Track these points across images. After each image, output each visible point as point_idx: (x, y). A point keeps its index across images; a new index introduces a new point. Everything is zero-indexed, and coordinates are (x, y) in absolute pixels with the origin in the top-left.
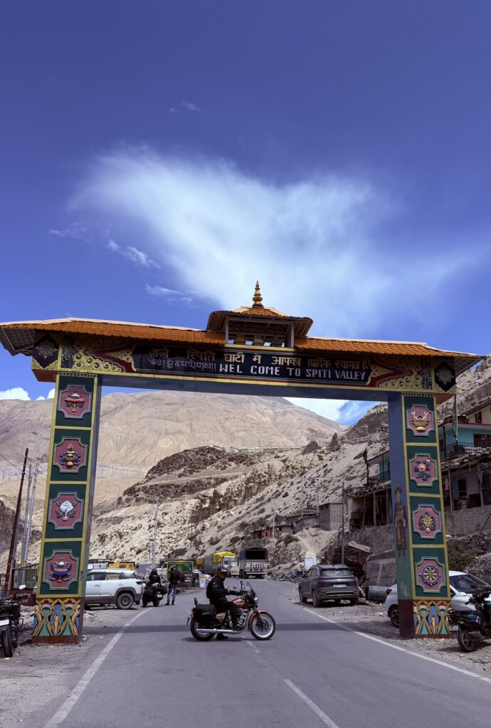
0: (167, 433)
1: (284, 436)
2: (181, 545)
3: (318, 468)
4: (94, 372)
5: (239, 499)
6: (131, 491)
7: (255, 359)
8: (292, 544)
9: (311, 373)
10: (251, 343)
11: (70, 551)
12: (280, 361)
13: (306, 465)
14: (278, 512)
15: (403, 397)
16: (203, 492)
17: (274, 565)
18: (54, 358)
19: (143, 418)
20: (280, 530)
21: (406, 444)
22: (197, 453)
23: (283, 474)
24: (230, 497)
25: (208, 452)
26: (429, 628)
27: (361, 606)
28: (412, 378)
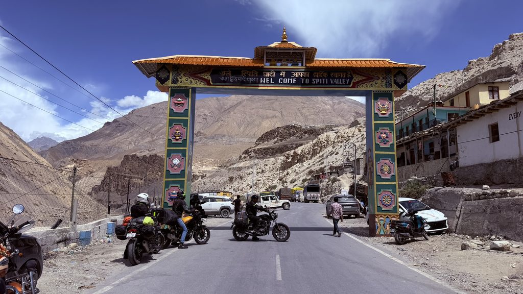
0: (267, 118)
1: (339, 117)
2: (275, 183)
3: (358, 137)
4: (189, 86)
5: (309, 156)
6: (247, 152)
7: (281, 74)
8: (336, 183)
9: (316, 81)
10: (279, 64)
11: (179, 186)
12: (297, 75)
13: (350, 135)
14: (332, 164)
15: (373, 93)
16: (287, 152)
17: (325, 195)
18: (168, 79)
19: (253, 109)
20: (331, 174)
21: (374, 122)
22: (285, 129)
23: (336, 141)
24: (304, 155)
25: (292, 128)
26: (385, 230)
27: (360, 219)
28: (379, 82)
